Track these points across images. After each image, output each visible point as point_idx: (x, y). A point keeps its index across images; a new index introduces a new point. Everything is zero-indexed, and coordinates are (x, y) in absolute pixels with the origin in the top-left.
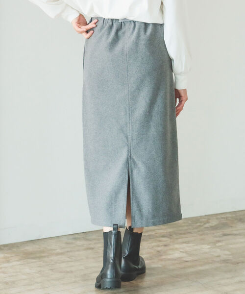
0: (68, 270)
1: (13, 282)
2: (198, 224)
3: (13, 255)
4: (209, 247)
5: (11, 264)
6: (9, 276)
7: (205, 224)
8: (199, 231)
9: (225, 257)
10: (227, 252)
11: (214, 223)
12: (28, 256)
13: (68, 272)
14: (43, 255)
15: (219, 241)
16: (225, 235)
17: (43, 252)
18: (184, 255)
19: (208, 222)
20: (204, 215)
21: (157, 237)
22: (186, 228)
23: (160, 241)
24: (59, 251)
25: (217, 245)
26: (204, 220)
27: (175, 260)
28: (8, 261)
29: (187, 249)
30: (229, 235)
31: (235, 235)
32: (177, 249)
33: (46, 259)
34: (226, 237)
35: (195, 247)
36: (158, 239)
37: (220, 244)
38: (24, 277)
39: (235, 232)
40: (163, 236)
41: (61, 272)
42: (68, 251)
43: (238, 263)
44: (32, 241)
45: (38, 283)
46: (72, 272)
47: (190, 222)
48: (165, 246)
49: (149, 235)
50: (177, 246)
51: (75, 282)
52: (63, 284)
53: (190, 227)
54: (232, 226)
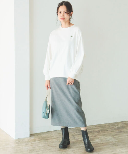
0: (54, 146)
1: (33, 150)
2: (113, 126)
3: (37, 138)
4: (111, 137)
5: (35, 142)
6: (33, 147)
7: (116, 126)
8: (111, 130)
9: (114, 142)
10: (116, 140)
11: (120, 126)
12: (43, 139)
13: (54, 147)
14: (48, 138)
15: (116, 135)
16: (120, 132)
17: (49, 137)
18: (100, 141)
19: (117, 125)
20: (118, 122)
21: (94, 132)
22: (107, 128)
23: (94, 134)
24: (55, 137)
25: (115, 137)
26: (116, 124)
27: (95, 143)
28: (35, 141)
29: (102, 138)
30: (122, 132)
31: (124, 132)
32: (98, 138)
33: (49, 141)
34: (120, 133)
35: (106, 137)
36: (93, 133)
37: (116, 136)
38: (38, 148)
39: (125, 131)
40: (96, 132)
41: (51, 147)
42: (58, 137)
43: (118, 145)
44: (47, 132)
45: (41, 151)
46: (55, 146)
47: (110, 125)
48: (95, 136)
49: (91, 131)
50: (99, 137)
51: (54, 151)
52: (50, 152)
53: (109, 128)
54: (125, 128)
